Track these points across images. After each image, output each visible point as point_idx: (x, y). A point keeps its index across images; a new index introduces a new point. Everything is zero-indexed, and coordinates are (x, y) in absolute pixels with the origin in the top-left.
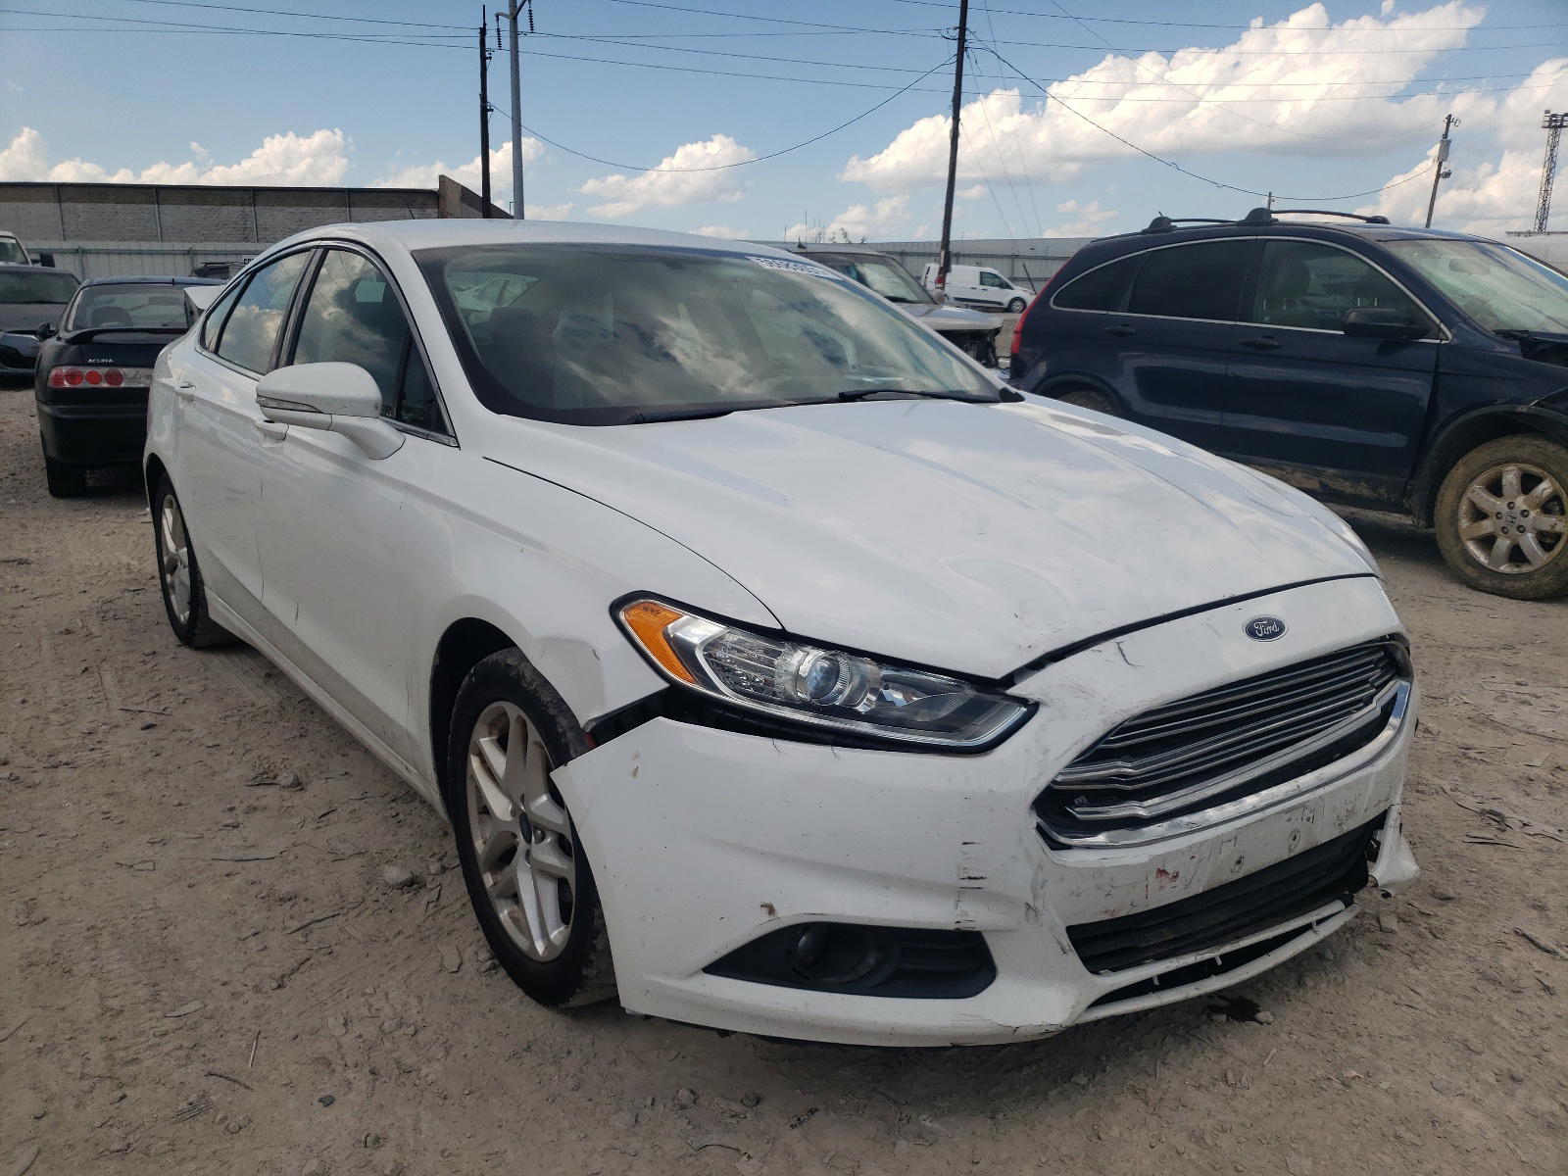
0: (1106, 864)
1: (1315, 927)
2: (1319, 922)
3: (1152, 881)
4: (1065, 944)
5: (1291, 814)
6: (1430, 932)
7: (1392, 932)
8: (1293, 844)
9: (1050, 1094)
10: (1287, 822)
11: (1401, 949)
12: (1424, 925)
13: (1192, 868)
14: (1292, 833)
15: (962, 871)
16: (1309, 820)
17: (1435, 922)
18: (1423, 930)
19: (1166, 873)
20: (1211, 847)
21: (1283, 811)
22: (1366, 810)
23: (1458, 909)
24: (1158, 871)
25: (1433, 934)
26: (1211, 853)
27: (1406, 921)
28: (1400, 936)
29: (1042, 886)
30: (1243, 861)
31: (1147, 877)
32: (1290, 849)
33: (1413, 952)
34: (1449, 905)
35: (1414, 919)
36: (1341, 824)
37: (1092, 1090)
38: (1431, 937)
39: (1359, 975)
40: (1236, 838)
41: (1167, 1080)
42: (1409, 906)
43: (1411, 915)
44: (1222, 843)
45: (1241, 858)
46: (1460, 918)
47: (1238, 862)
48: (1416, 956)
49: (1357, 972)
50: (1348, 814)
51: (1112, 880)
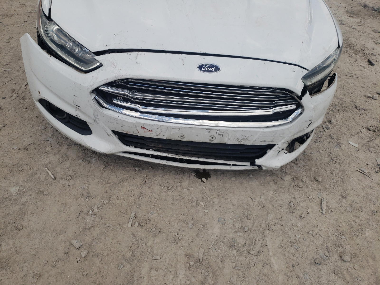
0: (118, 118)
1: (231, 166)
2: (233, 165)
3: (139, 129)
4: (109, 134)
5: (210, 131)
6: (294, 185)
7: (284, 180)
8: (212, 140)
9: (127, 168)
10: (208, 132)
11: (279, 186)
12: (296, 183)
13: (158, 131)
14: (211, 136)
15: (74, 103)
16: (220, 135)
17: (301, 184)
18: (293, 184)
19: (146, 128)
20: (167, 128)
21: (205, 129)
22: (255, 141)
23: (316, 185)
24: (142, 127)
25: (294, 187)
26: (167, 130)
27: (294, 180)
28: (285, 182)
29: (97, 116)
30: (184, 137)
31: (136, 127)
32: (210, 140)
33: (281, 188)
34: (315, 182)
35: (297, 180)
36: (240, 141)
37: (136, 172)
38: (292, 187)
39: (252, 185)
40: (179, 129)
41: (156, 180)
42: (302, 177)
43: (298, 179)
44: (172, 128)
45: (183, 135)
46: (312, 187)
47: (182, 136)
48: (280, 189)
49: (252, 184)
50: (244, 139)
51: (122, 123)
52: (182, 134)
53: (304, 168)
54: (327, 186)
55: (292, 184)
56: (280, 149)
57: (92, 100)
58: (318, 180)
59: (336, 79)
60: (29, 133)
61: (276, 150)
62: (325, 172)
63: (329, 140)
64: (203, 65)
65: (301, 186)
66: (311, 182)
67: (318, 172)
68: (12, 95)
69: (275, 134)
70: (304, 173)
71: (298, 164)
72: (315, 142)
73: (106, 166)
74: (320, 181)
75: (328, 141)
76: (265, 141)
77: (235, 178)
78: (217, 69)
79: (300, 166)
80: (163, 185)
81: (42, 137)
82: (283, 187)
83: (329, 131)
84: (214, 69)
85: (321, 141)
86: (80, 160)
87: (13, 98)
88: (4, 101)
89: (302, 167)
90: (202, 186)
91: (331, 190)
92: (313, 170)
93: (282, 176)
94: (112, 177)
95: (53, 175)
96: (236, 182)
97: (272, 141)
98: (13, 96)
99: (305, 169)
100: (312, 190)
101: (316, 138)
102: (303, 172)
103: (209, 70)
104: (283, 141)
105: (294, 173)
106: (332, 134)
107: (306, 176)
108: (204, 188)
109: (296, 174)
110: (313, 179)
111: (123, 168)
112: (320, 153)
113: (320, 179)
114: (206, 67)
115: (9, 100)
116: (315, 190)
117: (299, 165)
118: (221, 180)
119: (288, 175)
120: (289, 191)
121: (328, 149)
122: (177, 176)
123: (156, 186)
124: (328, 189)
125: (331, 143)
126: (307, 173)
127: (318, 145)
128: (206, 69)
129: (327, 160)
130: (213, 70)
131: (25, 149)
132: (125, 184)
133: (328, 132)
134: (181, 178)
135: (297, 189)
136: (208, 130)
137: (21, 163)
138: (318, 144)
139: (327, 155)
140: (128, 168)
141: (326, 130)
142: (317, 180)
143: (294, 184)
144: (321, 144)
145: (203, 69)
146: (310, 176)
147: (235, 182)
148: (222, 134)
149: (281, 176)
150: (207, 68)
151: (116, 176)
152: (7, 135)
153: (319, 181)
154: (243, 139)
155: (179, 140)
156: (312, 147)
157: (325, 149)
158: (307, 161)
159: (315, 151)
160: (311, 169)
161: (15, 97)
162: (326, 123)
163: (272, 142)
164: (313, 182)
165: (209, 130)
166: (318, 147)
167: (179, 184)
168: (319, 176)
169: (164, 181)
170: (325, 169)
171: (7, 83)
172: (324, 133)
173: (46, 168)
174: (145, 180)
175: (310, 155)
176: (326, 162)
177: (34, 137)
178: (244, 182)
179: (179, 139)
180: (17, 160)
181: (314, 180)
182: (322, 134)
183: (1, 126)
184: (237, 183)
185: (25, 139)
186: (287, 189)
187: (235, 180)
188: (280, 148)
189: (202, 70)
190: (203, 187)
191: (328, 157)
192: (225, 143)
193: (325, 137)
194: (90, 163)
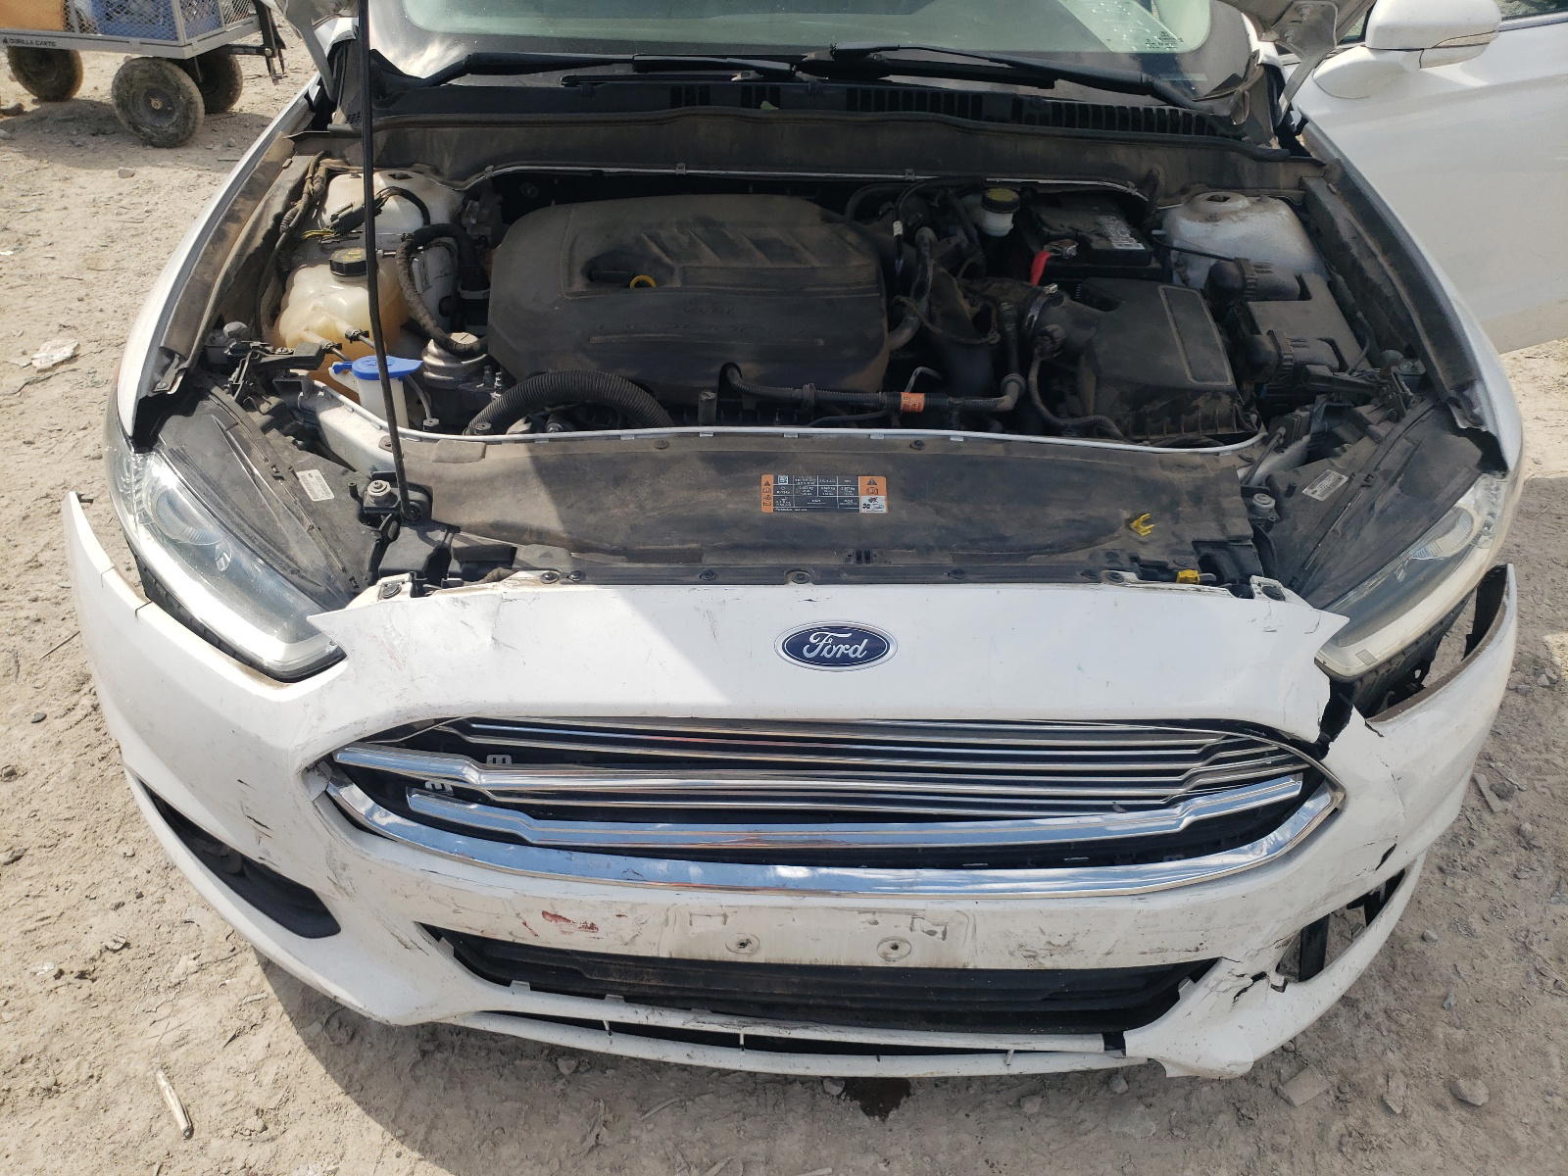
1: (1009, 1056)
2: (1019, 1052)
3: (537, 921)
4: (406, 939)
5: (877, 917)
6: (1342, 1136)
7: (1288, 1102)
8: (894, 954)
9: (517, 1062)
10: (867, 925)
11: (1266, 1134)
12: (1351, 1121)
13: (627, 928)
14: (885, 940)
15: (245, 809)
16: (932, 933)
17: (1380, 1125)
18: (1337, 1127)
19: (565, 919)
20: (663, 914)
21: (852, 909)
22: (1108, 954)
23: (1461, 1127)
24: (544, 914)
25: (1340, 1143)
26: (667, 920)
27: (1340, 1100)
28: (1293, 1114)
29: (344, 869)
30: (755, 946)
31: (518, 915)
32: (885, 956)
33: (1275, 1149)
34: (1457, 1113)
35: (1358, 1102)
36: (1034, 957)
37: (559, 1085)
38: (1333, 1144)
39: (1125, 1136)
40: (725, 916)
41: (651, 1126)
42: (1381, 1080)
43: (1361, 1094)
44: (691, 915)
45: (748, 941)
46: (1439, 1140)
47: (743, 945)
48: (1272, 1157)
49: (1126, 1129)
50: (1052, 947)
51: (452, 899)
52: (743, 938)
53: (1394, 1027)
54: (1520, 1135)
55: (1334, 1128)
56: (1248, 981)
57: (312, 807)
58: (1469, 1099)
59: (1511, 600)
60: (113, 886)
61: (1222, 987)
62: (1504, 1046)
63: (1512, 859)
64: (809, 633)
65: (1378, 1136)
66: (1431, 1110)
67: (1465, 1050)
68: (74, 702)
69: (1209, 919)
70: (1394, 1058)
71: (1357, 1000)
72: (1441, 870)
73: (424, 1053)
74: (1480, 1104)
75: (1507, 864)
76: (1161, 950)
77: (1038, 1100)
78: (875, 647)
79: (1367, 1016)
80: (679, 1157)
81: (166, 907)
82: (1285, 1141)
83: (1510, 806)
84: (861, 648)
85: (1474, 861)
86: (315, 1024)
87: (79, 713)
88: (38, 732)
89: (1381, 1018)
90: (872, 1158)
91: (1540, 1154)
92: (1441, 1036)
93: (1279, 1073)
94: (447, 1112)
95: (185, 1112)
96: (1045, 1122)
97: (1199, 947)
98: (78, 708)
99: (1398, 1034)
100: (1439, 1161)
101: (1445, 850)
102: (1388, 1051)
103: (838, 656)
104: (1256, 941)
105: (1338, 1060)
106: (1527, 827)
107: (1406, 1076)
108: (882, 1166)
109: (1352, 1063)
110: (1442, 1094)
111: (505, 1059)
112: (1471, 933)
113: (1480, 1094)
114: (822, 644)
115: (60, 724)
116: (1457, 1158)
117: (1365, 1007)
118: (967, 1115)
119: (1307, 1072)
120: (1317, 1170)
121: (1511, 910)
122: (753, 1101)
123: (645, 1162)
124: (1524, 1154)
125: (1527, 875)
126: (1408, 1056)
127: (1459, 887)
128: (825, 653)
129: (1509, 975)
130: (858, 654)
131: (82, 975)
132: (506, 1151)
133: (1506, 812)
134: (770, 1109)
135: (1360, 1155)
136: (869, 917)
137: (55, 1048)
138: (1459, 884)
139: (1508, 945)
140: (526, 1063)
141: (1496, 804)
142: (1462, 1101)
143: (1340, 1124)
144: (1475, 879)
145: (809, 651)
146: (1428, 1075)
147: (1037, 1122)
148: (939, 930)
149: (1274, 1076)
150: (825, 645)
151: (468, 1108)
152: (22, 902)
153: (1474, 1105)
154: (1048, 947)
155: (733, 960)
156: (1426, 902)
157: (1495, 913)
158: (1404, 982)
159: (1445, 926)
160: (1428, 1035)
161: (84, 712)
162: (1490, 759)
163: (1197, 950)
164: (1446, 1109)
165: (874, 913)
166: (1458, 900)
167: (760, 1148)
168: (1473, 1073)
169: (687, 1134)
170: (1504, 1030)
171: (65, 647)
172: (1487, 816)
173: (161, 1075)
174: (596, 1131)
175: (1418, 945)
176: (1505, 985)
177: (131, 907)
178: (1083, 1121)
179: (731, 957)
180: (42, 1031)
181: (1448, 1101)
182: (1475, 827)
183: (3, 858)
184: (1048, 1129)
185: (92, 921)
186: (1306, 1158)
187: (1039, 1114)
188: (1243, 976)
189: (804, 658)
190: (875, 1164)
191: (1516, 958)
192: (960, 967)
193: (1491, 843)
194: (356, 1041)
